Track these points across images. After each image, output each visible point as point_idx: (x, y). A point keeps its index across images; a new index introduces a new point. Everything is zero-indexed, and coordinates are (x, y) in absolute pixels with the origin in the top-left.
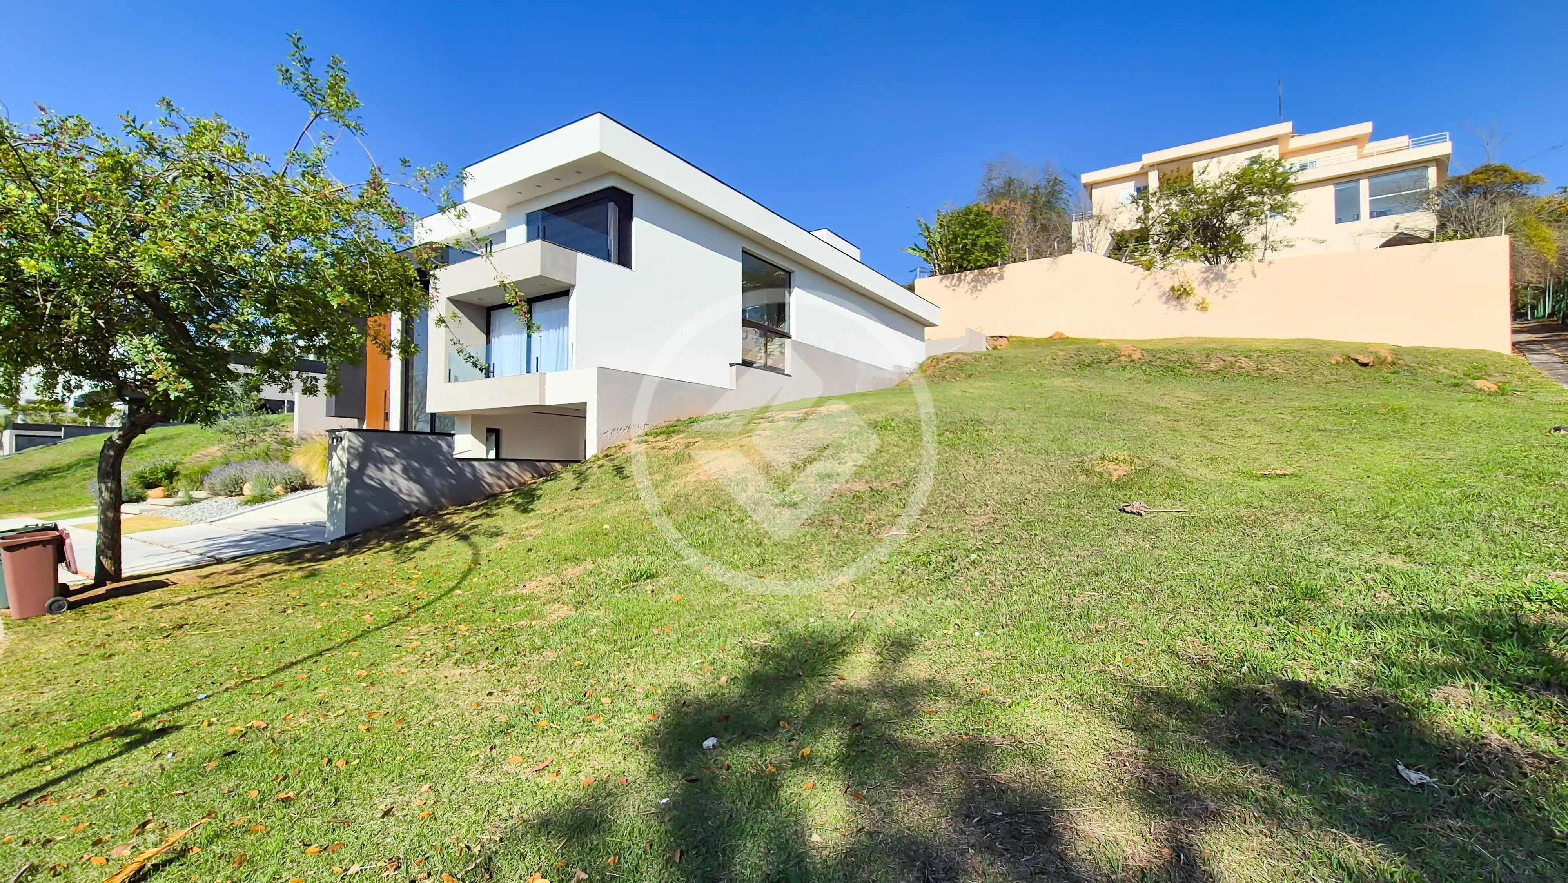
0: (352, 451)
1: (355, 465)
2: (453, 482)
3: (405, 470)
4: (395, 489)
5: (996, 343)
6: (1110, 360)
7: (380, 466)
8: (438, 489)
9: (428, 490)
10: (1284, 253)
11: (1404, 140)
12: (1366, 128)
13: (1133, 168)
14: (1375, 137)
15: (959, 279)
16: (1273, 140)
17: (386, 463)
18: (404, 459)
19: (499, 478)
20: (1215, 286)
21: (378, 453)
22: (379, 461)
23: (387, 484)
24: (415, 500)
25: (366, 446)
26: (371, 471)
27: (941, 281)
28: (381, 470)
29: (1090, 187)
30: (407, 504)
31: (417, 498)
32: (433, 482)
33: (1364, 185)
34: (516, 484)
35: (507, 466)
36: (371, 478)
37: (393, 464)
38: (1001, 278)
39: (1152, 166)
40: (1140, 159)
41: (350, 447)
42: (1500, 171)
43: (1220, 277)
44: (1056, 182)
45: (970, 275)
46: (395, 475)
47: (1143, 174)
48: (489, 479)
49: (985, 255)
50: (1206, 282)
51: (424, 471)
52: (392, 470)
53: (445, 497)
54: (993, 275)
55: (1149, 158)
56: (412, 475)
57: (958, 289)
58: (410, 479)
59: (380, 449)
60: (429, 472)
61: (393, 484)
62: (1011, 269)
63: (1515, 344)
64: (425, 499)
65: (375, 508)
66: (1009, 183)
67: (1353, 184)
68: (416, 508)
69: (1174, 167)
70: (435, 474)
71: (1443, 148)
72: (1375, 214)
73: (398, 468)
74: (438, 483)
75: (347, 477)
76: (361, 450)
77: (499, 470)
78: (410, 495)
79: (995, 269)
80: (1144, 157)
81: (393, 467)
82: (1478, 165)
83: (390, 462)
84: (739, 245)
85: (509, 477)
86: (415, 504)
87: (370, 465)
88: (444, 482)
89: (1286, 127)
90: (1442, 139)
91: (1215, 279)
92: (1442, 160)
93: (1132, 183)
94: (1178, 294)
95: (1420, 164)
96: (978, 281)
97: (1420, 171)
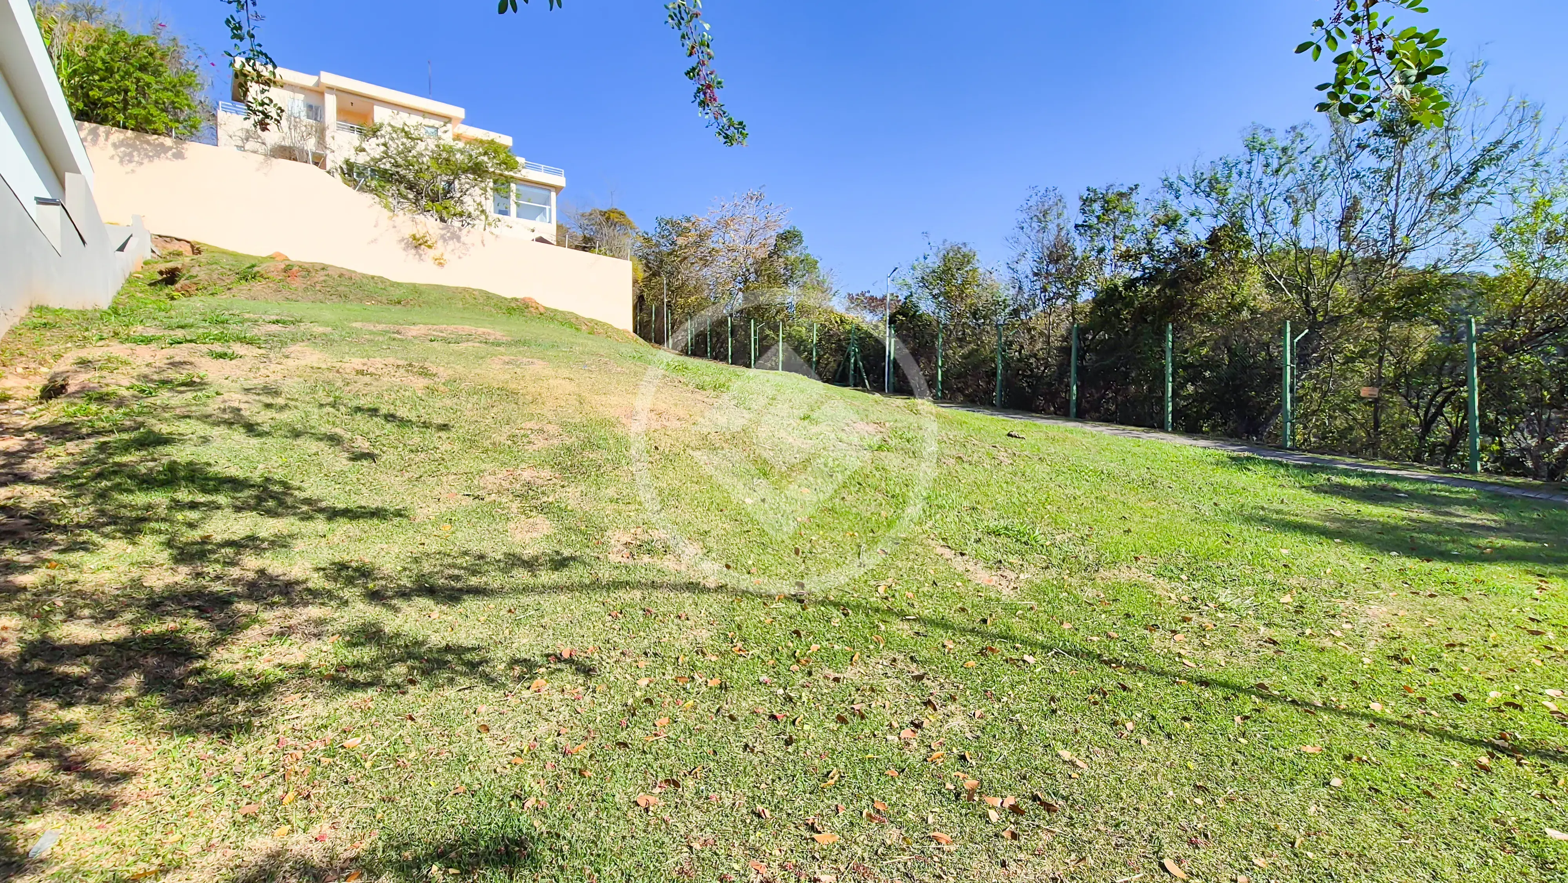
13: (309, 80)
16: (446, 118)
20: (456, 247)
33: (513, 188)
39: (330, 89)
40: (317, 74)
42: (621, 214)
43: (456, 237)
47: (319, 92)
50: (444, 239)
54: (167, 149)
55: (328, 78)
69: (353, 100)
71: (560, 181)
72: (520, 216)
79: (168, 141)
89: (458, 112)
90: (559, 174)
91: (451, 238)
92: (558, 189)
93: (301, 97)
94: (418, 243)
95: (548, 187)
96: (133, 147)
97: (546, 193)
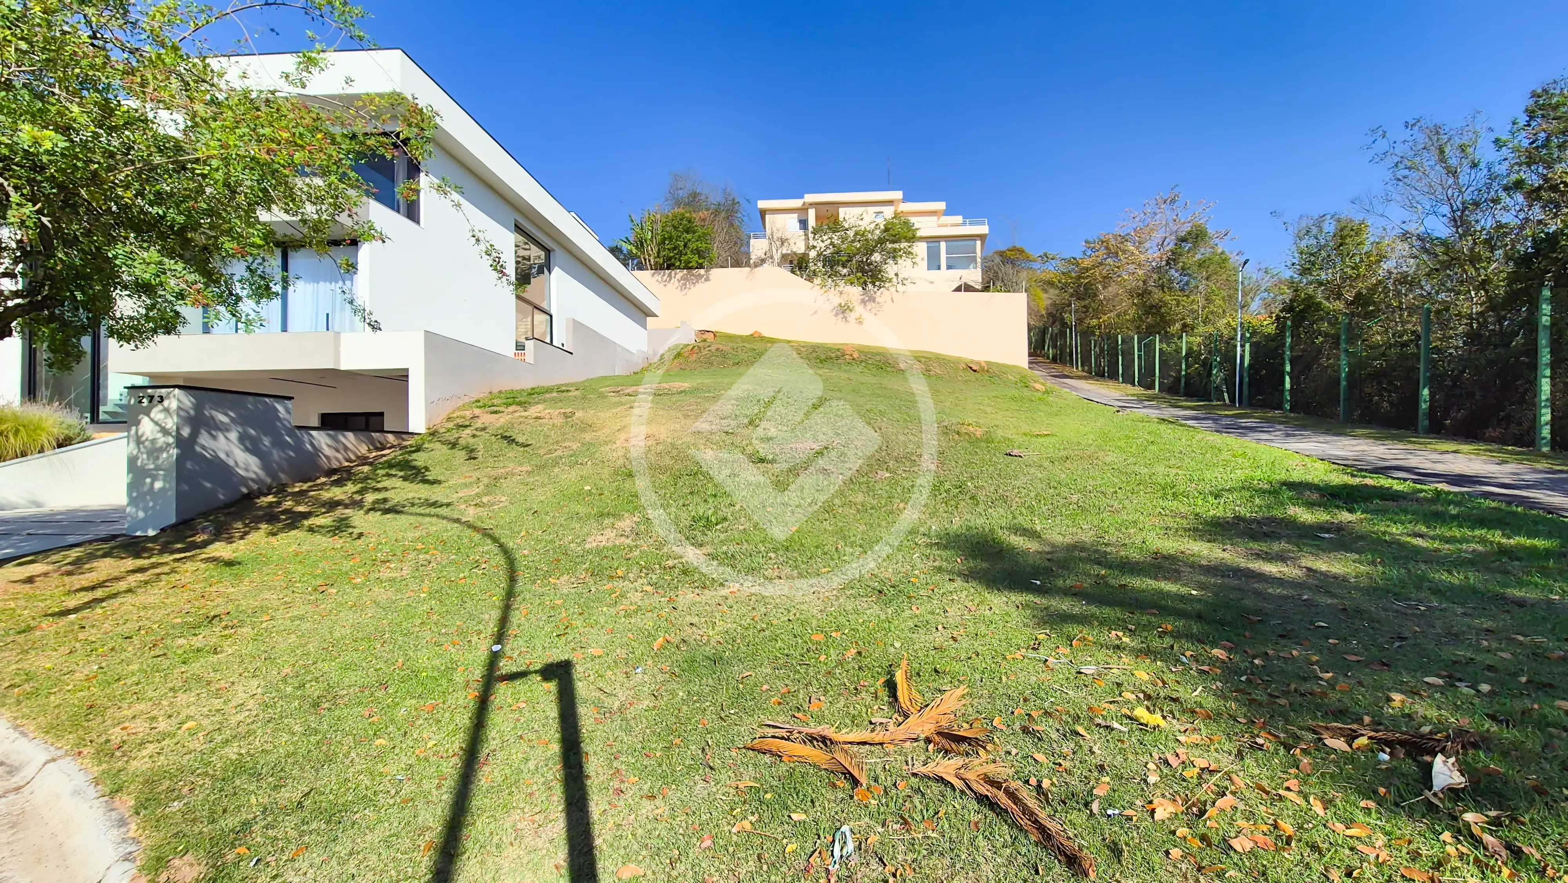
0: (182, 413)
1: (186, 432)
2: (292, 454)
3: (242, 439)
4: (231, 463)
5: (704, 337)
6: (838, 358)
7: (214, 432)
8: (275, 462)
9: (266, 465)
10: (909, 287)
11: (959, 219)
12: (941, 206)
13: (797, 203)
14: (947, 213)
15: (670, 275)
16: (890, 202)
17: (220, 430)
18: (241, 424)
19: (337, 451)
20: (869, 305)
21: (212, 418)
22: (214, 427)
23: (223, 456)
24: (253, 476)
25: (198, 407)
26: (204, 439)
27: (653, 275)
28: (214, 438)
29: (763, 213)
30: (244, 481)
31: (256, 473)
32: (271, 454)
33: (943, 245)
34: (353, 457)
35: (344, 436)
36: (204, 447)
37: (228, 430)
38: (707, 279)
39: (812, 205)
40: (802, 197)
41: (179, 408)
42: (1021, 251)
43: (872, 299)
44: (734, 203)
45: (680, 274)
46: (231, 445)
47: (804, 209)
48: (327, 451)
49: (696, 258)
50: (863, 302)
51: (261, 441)
52: (226, 438)
53: (283, 472)
54: (701, 276)
55: (810, 198)
56: (248, 445)
57: (669, 285)
58: (247, 450)
59: (214, 413)
60: (267, 441)
61: (228, 455)
62: (716, 273)
63: (1030, 363)
64: (261, 473)
65: (208, 485)
66: (694, 195)
67: (936, 244)
68: (255, 487)
69: (825, 208)
70: (274, 444)
71: (984, 229)
72: (949, 267)
73: (233, 436)
74: (276, 455)
75: (177, 446)
76: (192, 412)
77: (337, 441)
78: (247, 470)
79: (702, 271)
80: (806, 196)
81: (228, 435)
82: (1010, 246)
83: (224, 429)
84: (513, 216)
85: (346, 449)
86: (253, 480)
87: (203, 431)
88: (282, 454)
89: (898, 195)
90: (983, 223)
91: (869, 300)
92: (982, 237)
93: (796, 216)
94: (844, 310)
95: (973, 237)
96: (687, 279)
97: (972, 243)
